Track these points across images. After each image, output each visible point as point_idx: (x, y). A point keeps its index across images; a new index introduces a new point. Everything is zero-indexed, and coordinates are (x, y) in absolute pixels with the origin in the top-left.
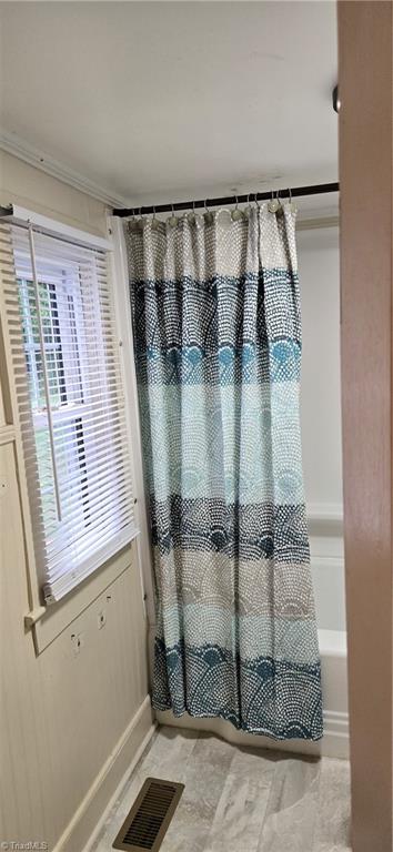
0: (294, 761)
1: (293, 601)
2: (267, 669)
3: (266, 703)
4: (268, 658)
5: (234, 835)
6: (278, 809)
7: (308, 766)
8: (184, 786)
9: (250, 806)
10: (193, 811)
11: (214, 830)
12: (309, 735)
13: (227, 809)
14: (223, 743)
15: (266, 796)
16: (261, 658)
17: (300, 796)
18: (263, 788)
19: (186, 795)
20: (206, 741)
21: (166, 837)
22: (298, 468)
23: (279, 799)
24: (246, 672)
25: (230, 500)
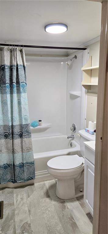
0: (28, 187)
1: (28, 147)
2: (22, 166)
3: (21, 174)
4: (22, 163)
5: (21, 205)
6: (29, 197)
7: (32, 186)
8: (3, 201)
9: (22, 199)
10: (8, 205)
11: (15, 207)
12: (32, 179)
13: (17, 202)
14: (9, 189)
15: (25, 196)
16: (20, 163)
17: (33, 193)
18: (24, 194)
19: (4, 203)
20: (4, 190)
21: (4, 213)
22: (28, 115)
23: (29, 195)
24: (16, 168)
25: (10, 124)
